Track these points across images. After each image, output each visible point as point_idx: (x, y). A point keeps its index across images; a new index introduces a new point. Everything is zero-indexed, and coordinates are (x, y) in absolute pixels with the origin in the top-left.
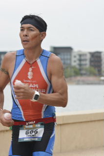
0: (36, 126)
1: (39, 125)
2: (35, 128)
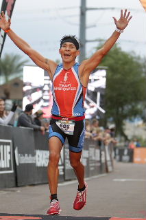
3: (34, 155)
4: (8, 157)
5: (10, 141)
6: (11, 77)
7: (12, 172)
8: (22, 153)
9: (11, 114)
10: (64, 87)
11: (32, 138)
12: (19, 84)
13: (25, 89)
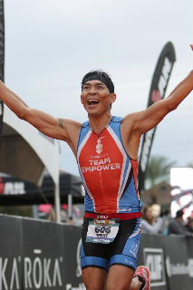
0: (110, 222)
1: (114, 222)
2: (107, 224)
3: (187, 264)
4: (159, 268)
5: (160, 250)
6: (158, 181)
7: (163, 283)
8: (174, 262)
9: (160, 221)
10: (98, 166)
11: (184, 247)
12: (166, 188)
13: (174, 192)
